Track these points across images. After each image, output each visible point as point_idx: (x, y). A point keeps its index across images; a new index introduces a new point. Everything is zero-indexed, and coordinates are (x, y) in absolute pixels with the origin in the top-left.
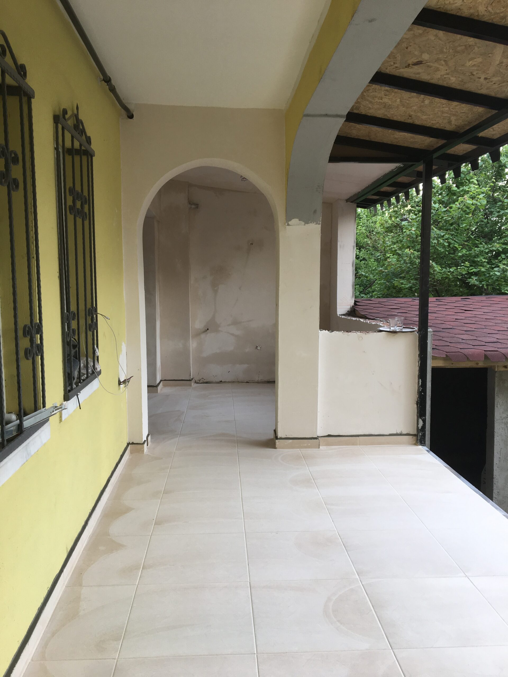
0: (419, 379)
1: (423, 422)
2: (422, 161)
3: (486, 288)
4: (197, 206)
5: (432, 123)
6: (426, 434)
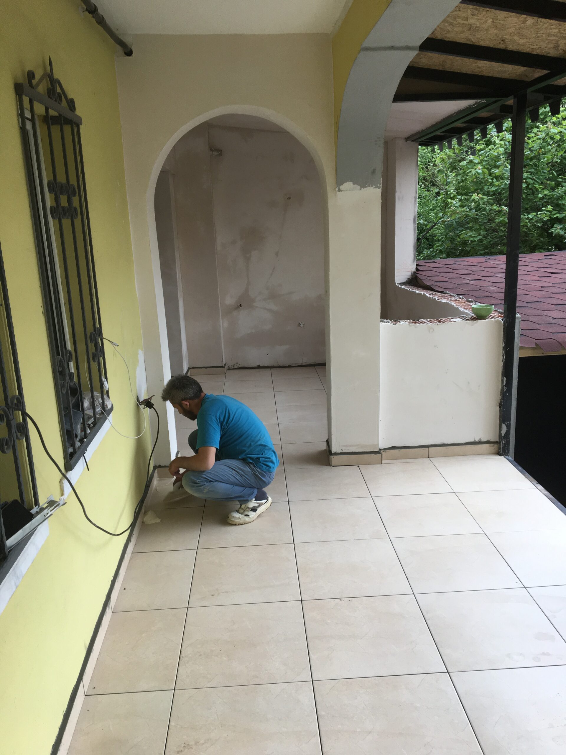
0: (503, 377)
1: (507, 428)
2: (513, 96)
4: (220, 152)
5: (532, 49)
6: (511, 440)
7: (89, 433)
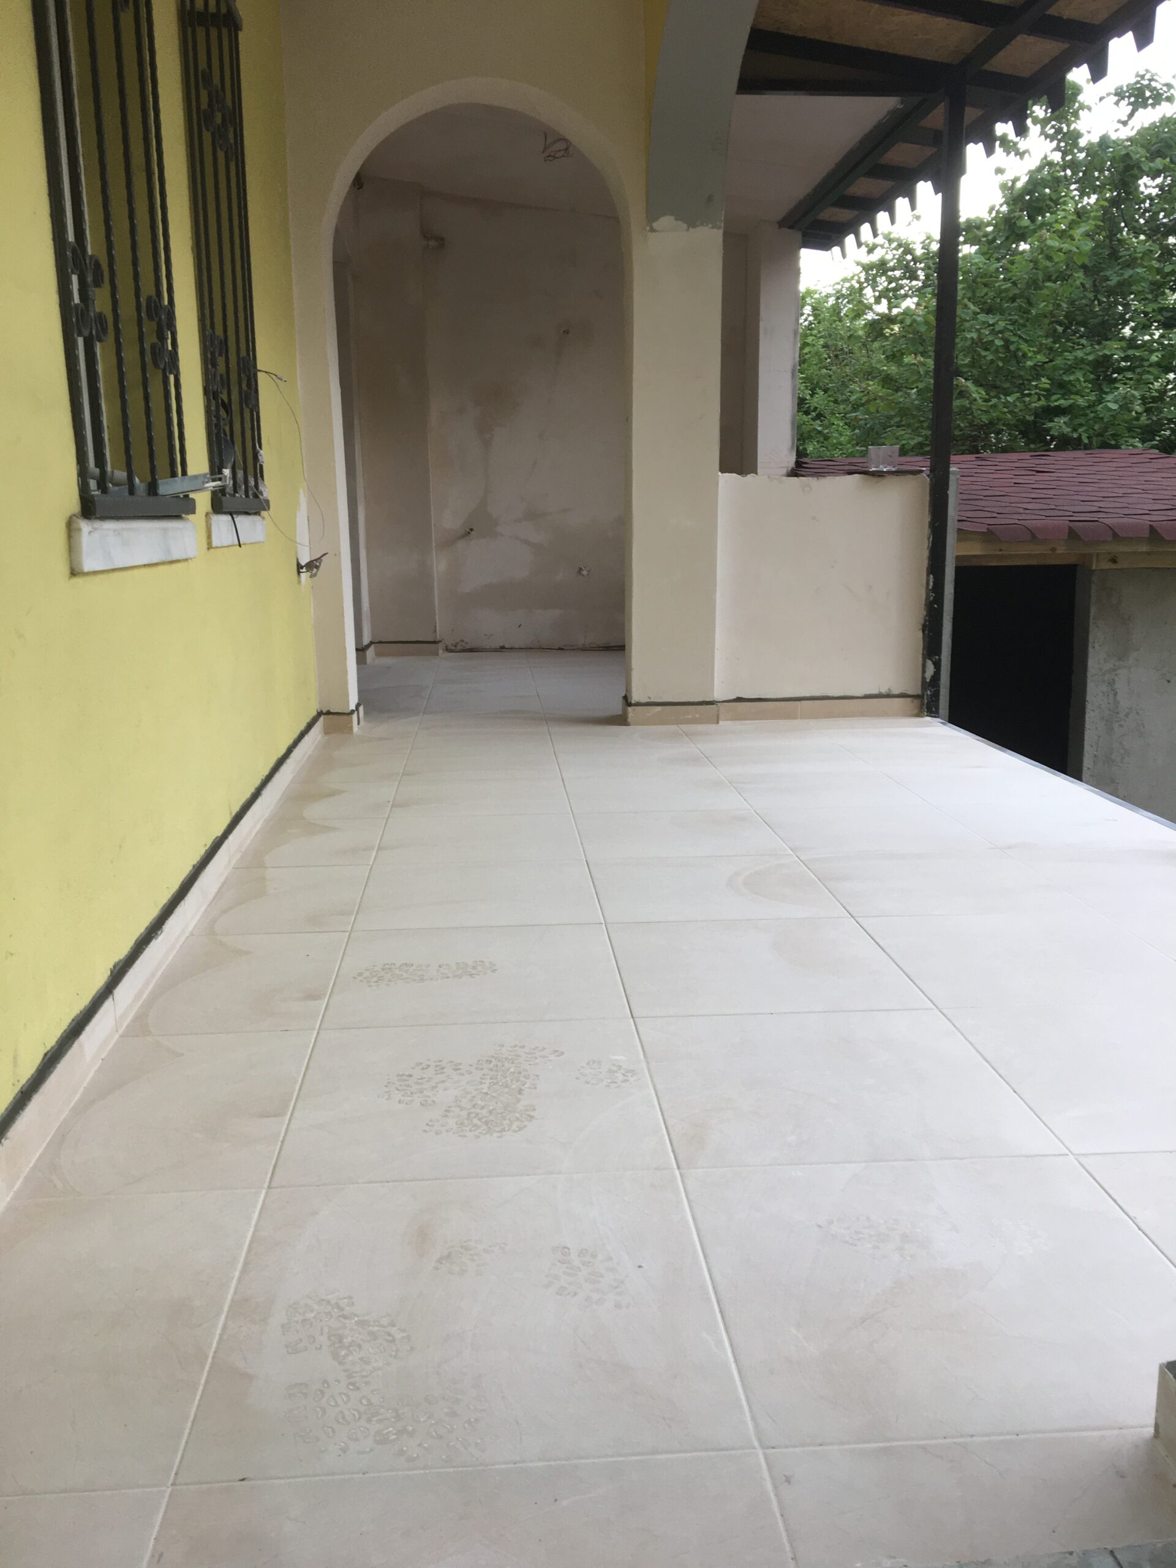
0: (928, 576)
1: (935, 667)
4: (441, 241)
6: (941, 693)
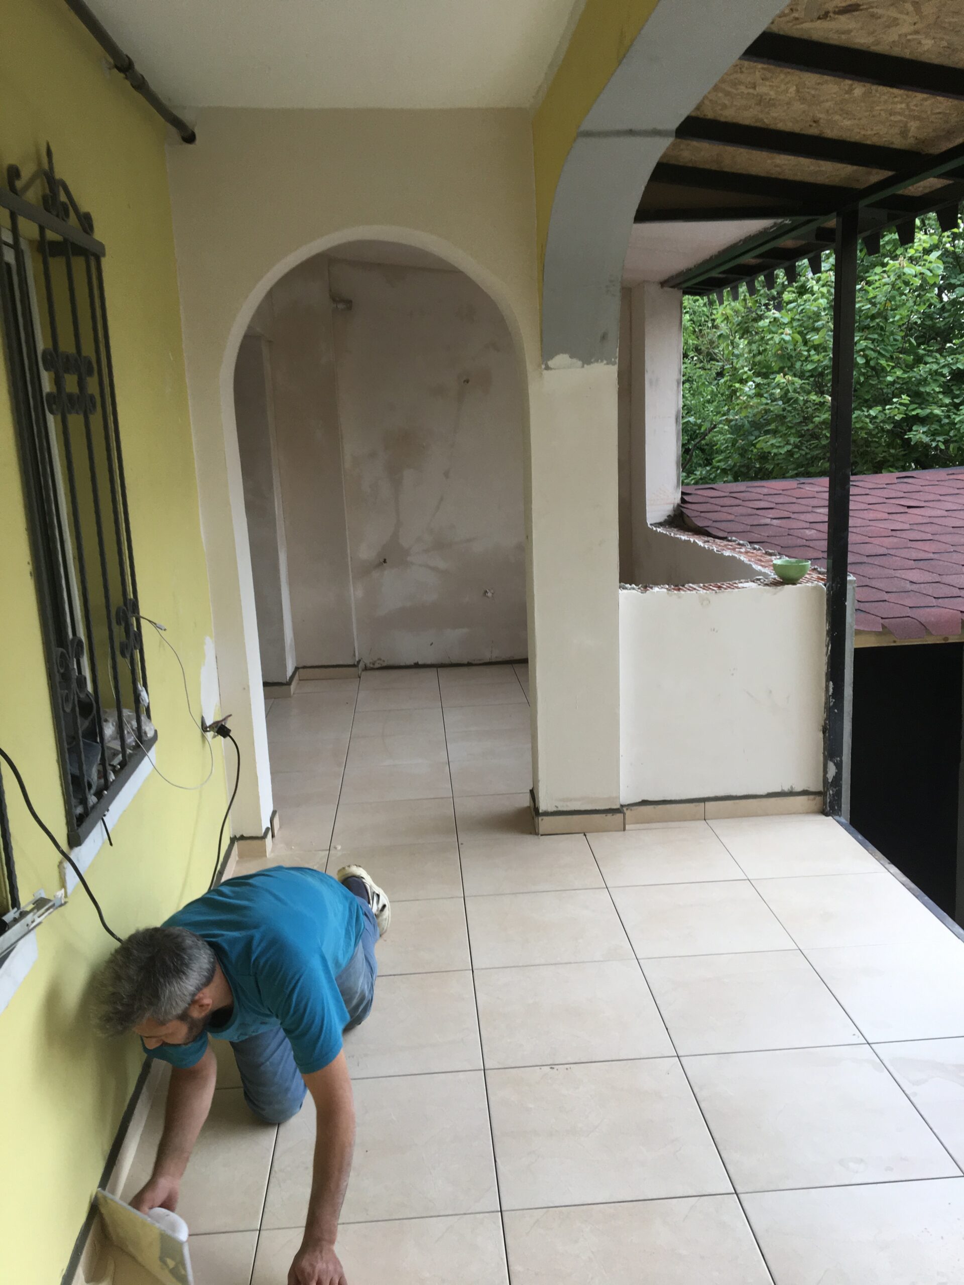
0: (827, 681)
1: (837, 768)
2: (835, 214)
3: (943, 447)
4: (349, 303)
5: (864, 135)
6: (843, 790)
7: (113, 781)
